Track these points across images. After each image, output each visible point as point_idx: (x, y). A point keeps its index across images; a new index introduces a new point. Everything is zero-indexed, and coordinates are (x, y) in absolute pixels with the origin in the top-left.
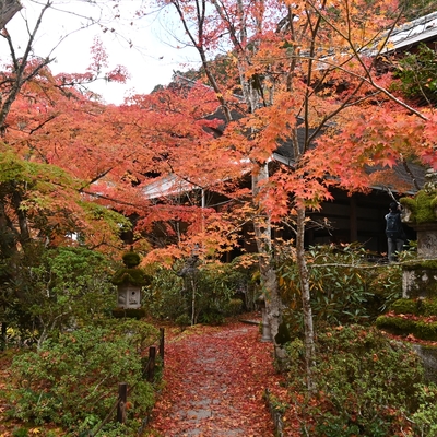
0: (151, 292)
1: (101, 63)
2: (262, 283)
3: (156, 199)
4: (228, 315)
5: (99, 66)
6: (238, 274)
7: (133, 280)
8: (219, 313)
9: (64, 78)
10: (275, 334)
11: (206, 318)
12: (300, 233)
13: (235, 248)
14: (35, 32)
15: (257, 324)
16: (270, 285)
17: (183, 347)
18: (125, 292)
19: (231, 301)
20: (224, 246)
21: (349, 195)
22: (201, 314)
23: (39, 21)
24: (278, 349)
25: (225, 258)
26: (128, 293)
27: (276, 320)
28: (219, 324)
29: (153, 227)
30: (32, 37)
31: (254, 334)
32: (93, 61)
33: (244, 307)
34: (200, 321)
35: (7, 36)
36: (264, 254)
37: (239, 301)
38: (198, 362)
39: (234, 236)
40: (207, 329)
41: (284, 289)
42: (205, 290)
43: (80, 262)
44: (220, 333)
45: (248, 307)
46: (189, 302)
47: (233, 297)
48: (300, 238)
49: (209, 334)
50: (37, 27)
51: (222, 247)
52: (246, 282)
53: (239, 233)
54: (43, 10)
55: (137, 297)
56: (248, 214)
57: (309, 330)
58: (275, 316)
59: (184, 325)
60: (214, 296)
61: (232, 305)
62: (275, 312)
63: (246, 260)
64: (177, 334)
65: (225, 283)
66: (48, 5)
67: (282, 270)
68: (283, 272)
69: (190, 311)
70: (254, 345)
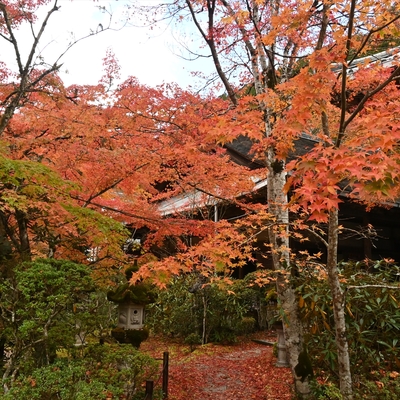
0: (162, 308)
1: (113, 74)
2: (279, 304)
3: (170, 215)
4: (240, 334)
5: (111, 78)
6: (250, 291)
7: (135, 297)
8: (231, 331)
9: (76, 89)
10: (295, 363)
11: (217, 337)
12: (332, 245)
13: (249, 263)
14: (40, 34)
15: (271, 345)
16: (287, 307)
17: (192, 371)
18: (126, 311)
19: (244, 319)
20: (236, 260)
21: (368, 210)
22: (212, 332)
23: (45, 24)
24: (298, 383)
25: (237, 274)
26: (130, 312)
27: (296, 348)
28: (231, 344)
29: (164, 242)
30: (37, 40)
31: (268, 356)
32: (105, 73)
33: (257, 325)
34: (211, 340)
35: (13, 41)
36: (282, 271)
37: (252, 319)
38: (206, 391)
39: (248, 248)
40: (219, 349)
41: (305, 312)
42: (216, 307)
43: (55, 277)
44: (232, 355)
45: (261, 325)
46: (200, 320)
47: (245, 315)
48: (332, 251)
49: (220, 355)
50: (42, 30)
51: (233, 261)
52: (258, 300)
53: (254, 245)
54: (50, 13)
55: (139, 317)
56: (265, 222)
57: (345, 371)
58: (295, 343)
59: (193, 344)
60: (225, 313)
61: (245, 323)
62: (294, 338)
63: (261, 277)
64: (187, 354)
65: (238, 300)
66: (56, 8)
67: (303, 289)
68: (304, 291)
69: (201, 329)
70: (269, 370)
